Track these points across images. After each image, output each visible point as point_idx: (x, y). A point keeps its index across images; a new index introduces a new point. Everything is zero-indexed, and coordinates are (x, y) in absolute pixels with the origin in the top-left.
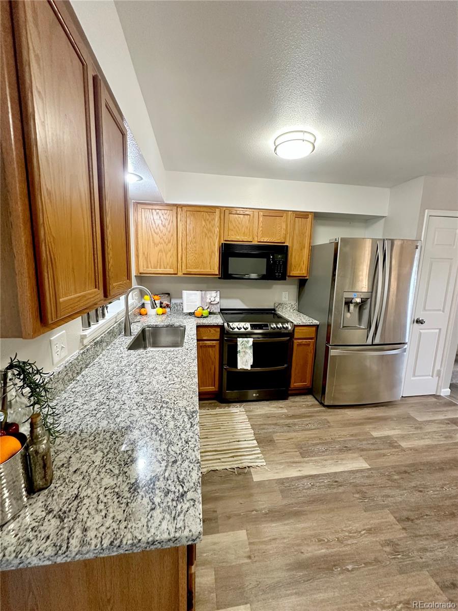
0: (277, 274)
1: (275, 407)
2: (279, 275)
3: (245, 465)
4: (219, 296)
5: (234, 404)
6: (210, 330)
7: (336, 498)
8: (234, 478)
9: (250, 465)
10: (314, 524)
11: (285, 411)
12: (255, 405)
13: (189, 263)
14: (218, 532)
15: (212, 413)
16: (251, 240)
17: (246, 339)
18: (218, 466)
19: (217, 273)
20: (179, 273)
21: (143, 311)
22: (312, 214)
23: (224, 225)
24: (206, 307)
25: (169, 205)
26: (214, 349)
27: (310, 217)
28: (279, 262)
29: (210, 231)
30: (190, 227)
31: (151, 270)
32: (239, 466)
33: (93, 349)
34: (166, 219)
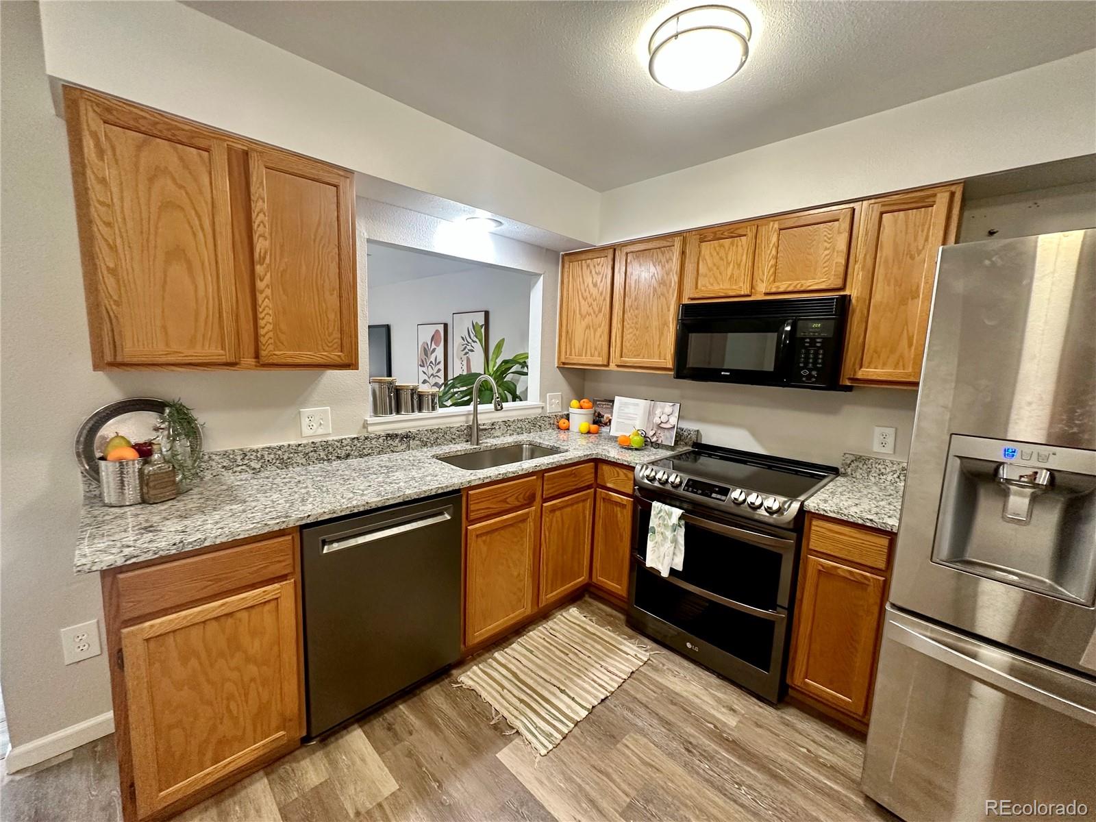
0: (805, 372)
1: (719, 701)
2: (810, 377)
3: (517, 724)
4: (677, 414)
5: (646, 640)
6: (618, 473)
8: (482, 726)
9: (522, 730)
11: (732, 721)
12: (681, 666)
13: (626, 346)
14: (380, 754)
15: (588, 628)
16: (748, 292)
17: (667, 507)
18: (489, 693)
19: (670, 365)
20: (611, 364)
21: (563, 423)
22: (953, 188)
23: (690, 267)
24: (651, 433)
25: (604, 249)
26: (625, 511)
27: (942, 199)
28: (813, 340)
29: (662, 283)
30: (632, 281)
31: (575, 359)
32: (510, 719)
33: (381, 440)
34: (599, 274)
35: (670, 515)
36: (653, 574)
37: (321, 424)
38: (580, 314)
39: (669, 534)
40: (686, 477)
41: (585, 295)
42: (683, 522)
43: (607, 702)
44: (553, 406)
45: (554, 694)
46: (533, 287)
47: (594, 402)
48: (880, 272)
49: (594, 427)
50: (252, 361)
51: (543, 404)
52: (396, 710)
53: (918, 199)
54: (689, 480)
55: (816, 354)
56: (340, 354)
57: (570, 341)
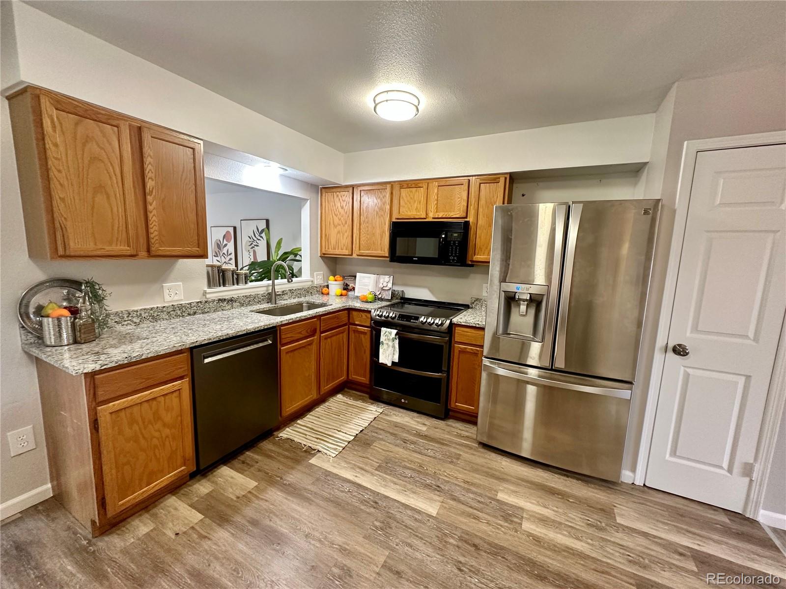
0: (452, 258)
1: (418, 422)
2: (453, 260)
3: (318, 448)
4: (392, 282)
5: (381, 404)
6: (362, 316)
7: (355, 512)
8: (298, 452)
9: (321, 449)
10: (307, 514)
11: (424, 429)
12: (399, 412)
13: (362, 244)
14: (242, 474)
15: (349, 403)
16: (425, 217)
17: (389, 330)
18: (298, 438)
19: (387, 255)
20: (353, 254)
21: (325, 290)
22: (506, 176)
23: (395, 202)
24: (378, 293)
25: (347, 187)
26: (366, 336)
27: (502, 180)
29: (381, 209)
30: (364, 206)
31: (331, 251)
32: (313, 446)
33: (215, 303)
34: (344, 201)
35: (390, 333)
36: (384, 366)
37: (176, 293)
38: (334, 224)
39: (391, 343)
40: (398, 314)
41: (336, 213)
42: (397, 337)
43: (363, 431)
44: (318, 280)
45: (335, 433)
46: (304, 205)
47: (344, 277)
48: (481, 210)
49: (344, 292)
50: (145, 254)
51: (312, 279)
52: (245, 455)
53: (493, 179)
54: (400, 315)
55: (456, 249)
56: (197, 249)
57: (328, 240)
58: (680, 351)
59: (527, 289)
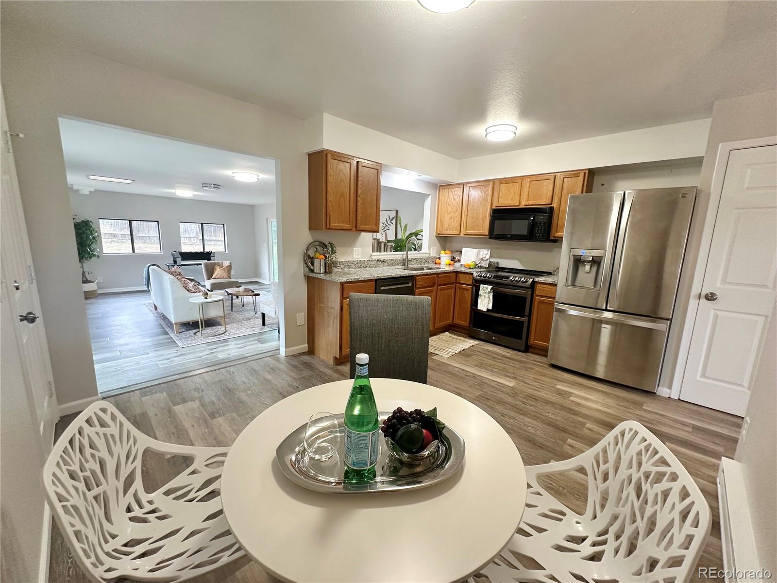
0: (537, 235)
1: (504, 351)
2: (539, 236)
3: (437, 353)
4: (489, 255)
5: (476, 340)
6: (466, 277)
7: (462, 378)
9: (439, 354)
11: (508, 354)
12: (490, 345)
13: (468, 226)
15: (454, 337)
16: (518, 205)
17: (486, 286)
19: (487, 234)
20: (461, 234)
21: (438, 261)
22: (585, 171)
23: (496, 194)
24: (478, 262)
25: (459, 184)
26: (468, 292)
27: (582, 175)
28: (540, 223)
29: (484, 200)
30: (471, 198)
31: (444, 232)
32: (433, 352)
33: (376, 262)
34: (456, 195)
35: (487, 288)
36: (481, 311)
37: (359, 254)
38: (447, 212)
39: (487, 295)
40: (493, 275)
41: (449, 204)
42: (492, 291)
43: (465, 350)
44: (433, 254)
45: (446, 349)
46: (426, 200)
47: (452, 252)
48: (563, 197)
49: (452, 262)
51: (429, 252)
53: (575, 174)
54: (495, 276)
57: (442, 224)
58: (711, 297)
59: (590, 253)
